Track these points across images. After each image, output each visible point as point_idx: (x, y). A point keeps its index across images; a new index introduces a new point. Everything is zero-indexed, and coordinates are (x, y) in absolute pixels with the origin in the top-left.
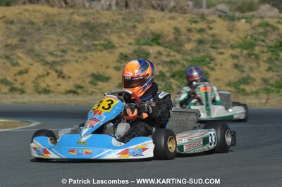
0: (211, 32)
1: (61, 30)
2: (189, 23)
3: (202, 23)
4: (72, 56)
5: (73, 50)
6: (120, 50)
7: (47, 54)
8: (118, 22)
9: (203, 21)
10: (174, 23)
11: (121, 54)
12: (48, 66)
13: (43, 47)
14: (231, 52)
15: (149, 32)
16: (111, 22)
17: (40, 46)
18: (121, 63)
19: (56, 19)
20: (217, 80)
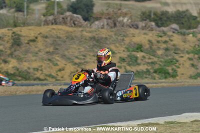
0: (172, 43)
1: (78, 42)
2: (156, 37)
3: (165, 37)
4: (90, 59)
5: (90, 55)
6: (119, 55)
7: (74, 58)
8: (112, 37)
9: (165, 35)
10: (148, 37)
11: (120, 57)
12: (77, 66)
13: (71, 53)
14: (187, 56)
15: (132, 43)
16: (107, 36)
17: (68, 52)
18: (121, 64)
19: (73, 35)
20: (183, 74)
